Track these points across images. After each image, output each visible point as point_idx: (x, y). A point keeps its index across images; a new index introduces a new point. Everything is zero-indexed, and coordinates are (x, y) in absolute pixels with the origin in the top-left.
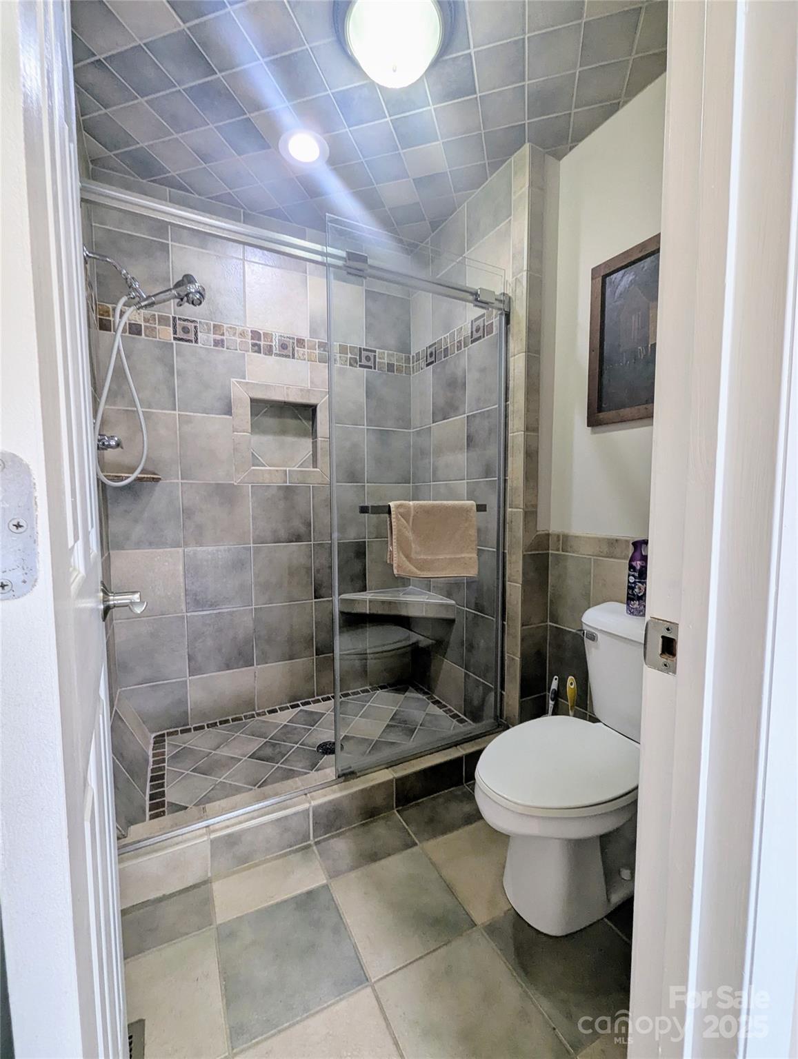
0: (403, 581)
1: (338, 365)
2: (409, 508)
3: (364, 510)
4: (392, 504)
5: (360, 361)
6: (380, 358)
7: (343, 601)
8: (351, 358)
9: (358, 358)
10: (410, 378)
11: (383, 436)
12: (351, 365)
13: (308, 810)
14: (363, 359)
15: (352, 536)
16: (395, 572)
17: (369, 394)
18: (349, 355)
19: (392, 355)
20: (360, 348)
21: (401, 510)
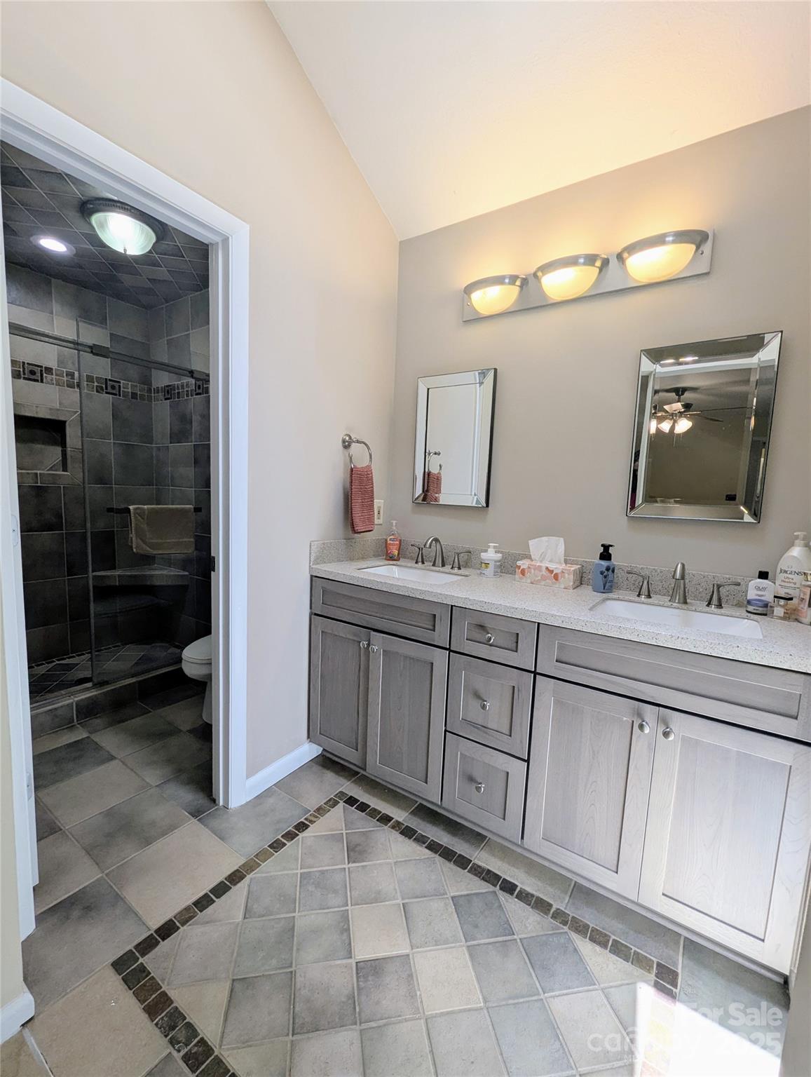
0: (147, 560)
1: (85, 391)
2: (143, 509)
3: (110, 510)
4: (131, 507)
5: (106, 389)
6: (124, 388)
7: (94, 577)
8: (97, 386)
9: (104, 386)
10: (151, 405)
11: (128, 449)
12: (97, 391)
13: (72, 703)
14: (109, 388)
15: (101, 525)
16: (135, 550)
17: (115, 416)
18: (96, 384)
19: (136, 386)
20: (106, 379)
21: (138, 511)
